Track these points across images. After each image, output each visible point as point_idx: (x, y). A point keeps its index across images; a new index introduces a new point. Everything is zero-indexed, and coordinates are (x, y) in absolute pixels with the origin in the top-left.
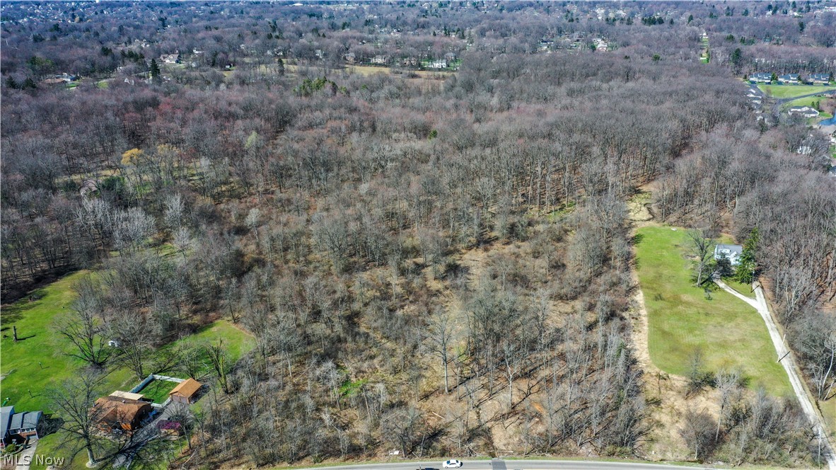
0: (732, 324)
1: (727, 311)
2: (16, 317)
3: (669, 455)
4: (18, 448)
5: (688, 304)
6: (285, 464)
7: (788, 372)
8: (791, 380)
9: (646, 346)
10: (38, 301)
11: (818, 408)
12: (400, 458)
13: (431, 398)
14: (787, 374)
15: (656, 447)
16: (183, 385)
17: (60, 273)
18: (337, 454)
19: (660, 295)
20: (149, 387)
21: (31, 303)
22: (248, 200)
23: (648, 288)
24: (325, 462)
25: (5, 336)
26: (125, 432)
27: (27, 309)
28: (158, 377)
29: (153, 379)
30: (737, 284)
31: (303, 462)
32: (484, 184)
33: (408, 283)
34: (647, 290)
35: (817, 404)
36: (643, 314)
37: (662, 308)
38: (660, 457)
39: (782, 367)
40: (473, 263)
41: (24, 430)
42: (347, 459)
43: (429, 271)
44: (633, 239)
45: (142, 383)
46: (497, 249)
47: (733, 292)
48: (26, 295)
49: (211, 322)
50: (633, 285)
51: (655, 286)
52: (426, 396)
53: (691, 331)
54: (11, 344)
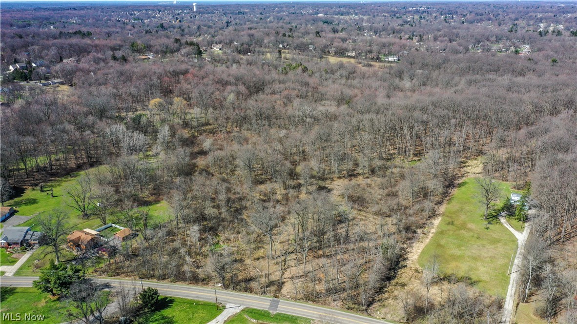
0: (493, 246)
1: (495, 238)
2: (58, 185)
3: (389, 316)
4: (26, 249)
5: (470, 230)
6: (155, 280)
7: (511, 282)
8: (510, 287)
9: (420, 251)
10: (73, 178)
11: (517, 307)
12: (220, 288)
13: (261, 260)
14: (509, 283)
15: (384, 310)
16: (122, 230)
17: (92, 165)
18: (184, 279)
19: (453, 222)
20: (107, 230)
21: (69, 179)
22: (218, 135)
23: (447, 216)
24: (178, 283)
25: (48, 194)
26: (82, 250)
27: (66, 181)
28: (114, 225)
29: (111, 226)
30: (514, 222)
31: (166, 281)
33: (287, 194)
34: (446, 218)
35: (518, 304)
36: (432, 232)
37: (449, 230)
38: (383, 316)
39: (510, 278)
40: (337, 187)
41: (32, 240)
42: (190, 284)
43: (303, 190)
44: (459, 184)
45: (104, 227)
46: (361, 180)
47: (511, 230)
48: (69, 174)
49: (159, 201)
50: (438, 213)
51: (453, 216)
52: (258, 259)
53: (459, 246)
54: (49, 198)
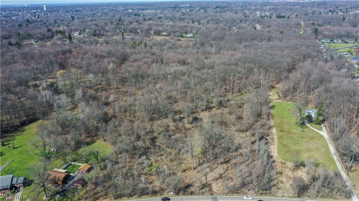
0: (313, 141)
1: (310, 136)
2: (13, 139)
3: (285, 194)
4: (15, 192)
5: (295, 133)
6: (126, 198)
7: (336, 161)
8: (337, 164)
9: (276, 150)
10: (22, 133)
11: (348, 175)
12: (174, 195)
13: (187, 171)
15: (280, 191)
16: (83, 166)
17: (31, 121)
18: (147, 194)
19: (282, 130)
20: (69, 167)
21: (19, 133)
22: (110, 91)
23: (277, 127)
24: (142, 197)
25: (9, 147)
26: (59, 185)
27: (18, 136)
28: (72, 163)
29: (71, 164)
30: (315, 125)
31: (133, 197)
32: (209, 84)
33: (177, 125)
34: (277, 128)
36: (275, 137)
37: (283, 135)
38: (282, 195)
39: (333, 159)
40: (204, 117)
41: (17, 184)
42: (152, 196)
43: (185, 120)
44: (271, 107)
45: (66, 165)
46: (214, 111)
47: (313, 129)
48: (17, 130)
49: (95, 141)
50: (271, 126)
51: (280, 126)
52: (184, 171)
53: (295, 144)
54: (11, 150)
